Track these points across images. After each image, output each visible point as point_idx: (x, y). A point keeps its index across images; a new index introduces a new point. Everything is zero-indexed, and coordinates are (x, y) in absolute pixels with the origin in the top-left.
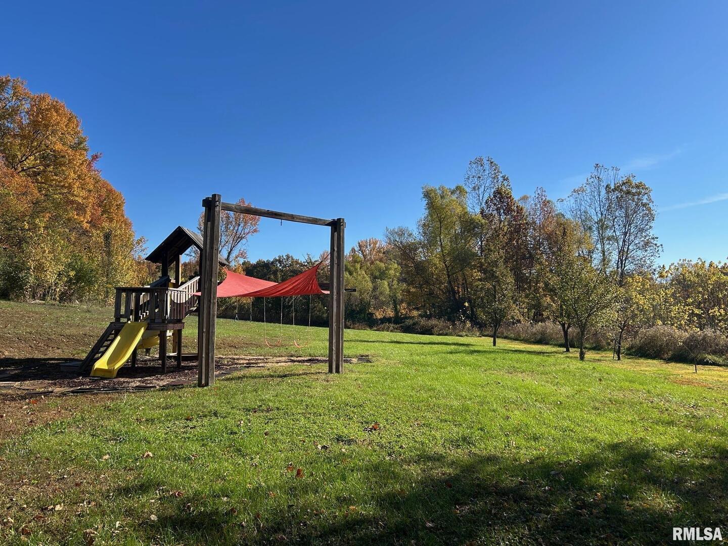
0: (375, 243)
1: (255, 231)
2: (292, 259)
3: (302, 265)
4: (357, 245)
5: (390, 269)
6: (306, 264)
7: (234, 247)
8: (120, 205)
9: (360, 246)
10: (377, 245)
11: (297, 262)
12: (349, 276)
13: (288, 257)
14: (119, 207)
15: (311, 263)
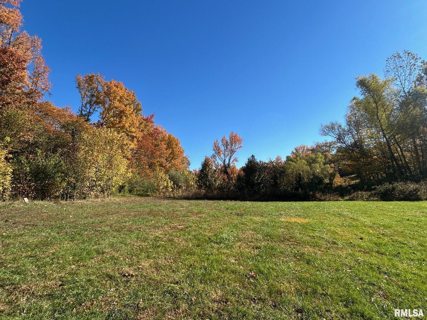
0: (304, 147)
1: (240, 147)
2: (263, 162)
3: (268, 164)
4: (295, 150)
5: (318, 158)
6: (269, 163)
7: (231, 156)
8: (177, 144)
9: (296, 150)
10: (305, 148)
11: (265, 163)
12: (295, 164)
13: (260, 161)
14: (177, 145)
15: (272, 162)
